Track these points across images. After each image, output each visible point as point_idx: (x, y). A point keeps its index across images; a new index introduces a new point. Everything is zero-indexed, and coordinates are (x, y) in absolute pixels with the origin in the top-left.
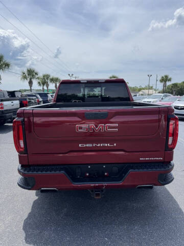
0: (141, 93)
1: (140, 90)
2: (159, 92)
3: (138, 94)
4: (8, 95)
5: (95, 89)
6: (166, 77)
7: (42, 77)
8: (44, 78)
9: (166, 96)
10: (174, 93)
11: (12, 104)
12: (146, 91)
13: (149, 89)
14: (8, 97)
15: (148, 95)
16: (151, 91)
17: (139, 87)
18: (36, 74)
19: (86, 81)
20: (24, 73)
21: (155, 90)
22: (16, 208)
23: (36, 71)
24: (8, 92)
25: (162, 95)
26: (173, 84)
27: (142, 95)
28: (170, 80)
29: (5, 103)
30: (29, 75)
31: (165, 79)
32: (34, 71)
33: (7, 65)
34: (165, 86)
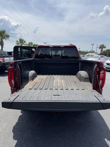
0: (87, 55)
1: (87, 53)
2: (98, 55)
3: (85, 56)
4: (8, 54)
5: (58, 51)
6: (103, 45)
7: (28, 44)
8: (29, 44)
9: (102, 57)
10: (107, 56)
11: (10, 59)
12: (90, 54)
13: (92, 52)
14: (8, 55)
15: (92, 56)
16: (93, 54)
17: (86, 51)
18: (25, 42)
19: (53, 47)
20: (17, 41)
21: (96, 53)
22: (9, 119)
23: (24, 40)
24: (8, 52)
25: (100, 56)
26: (107, 50)
27: (88, 56)
28: (105, 47)
29: (5, 58)
30: (20, 42)
31: (102, 47)
32: (23, 40)
33: (8, 36)
34: (102, 51)
